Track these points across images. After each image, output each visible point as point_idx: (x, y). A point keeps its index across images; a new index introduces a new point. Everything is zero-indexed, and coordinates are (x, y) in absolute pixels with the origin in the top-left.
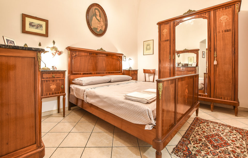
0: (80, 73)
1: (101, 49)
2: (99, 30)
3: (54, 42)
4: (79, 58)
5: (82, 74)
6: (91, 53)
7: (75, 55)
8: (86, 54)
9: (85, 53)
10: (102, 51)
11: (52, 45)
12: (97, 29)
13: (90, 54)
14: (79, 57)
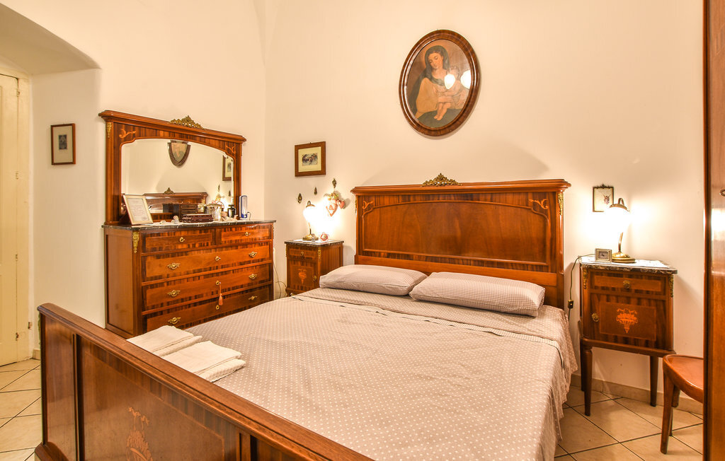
0: (380, 253)
1: (441, 178)
2: (445, 111)
3: (335, 183)
4: (376, 213)
5: (384, 257)
6: (407, 198)
7: (367, 205)
8: (394, 200)
9: (392, 198)
10: (441, 185)
11: (331, 190)
12: (435, 113)
13: (404, 200)
14: (378, 209)
